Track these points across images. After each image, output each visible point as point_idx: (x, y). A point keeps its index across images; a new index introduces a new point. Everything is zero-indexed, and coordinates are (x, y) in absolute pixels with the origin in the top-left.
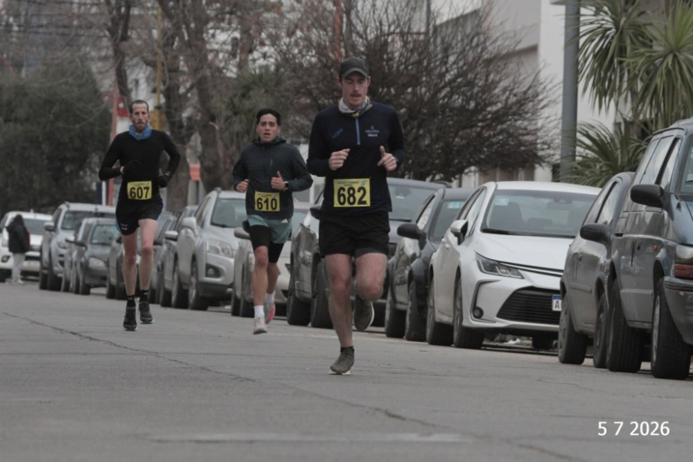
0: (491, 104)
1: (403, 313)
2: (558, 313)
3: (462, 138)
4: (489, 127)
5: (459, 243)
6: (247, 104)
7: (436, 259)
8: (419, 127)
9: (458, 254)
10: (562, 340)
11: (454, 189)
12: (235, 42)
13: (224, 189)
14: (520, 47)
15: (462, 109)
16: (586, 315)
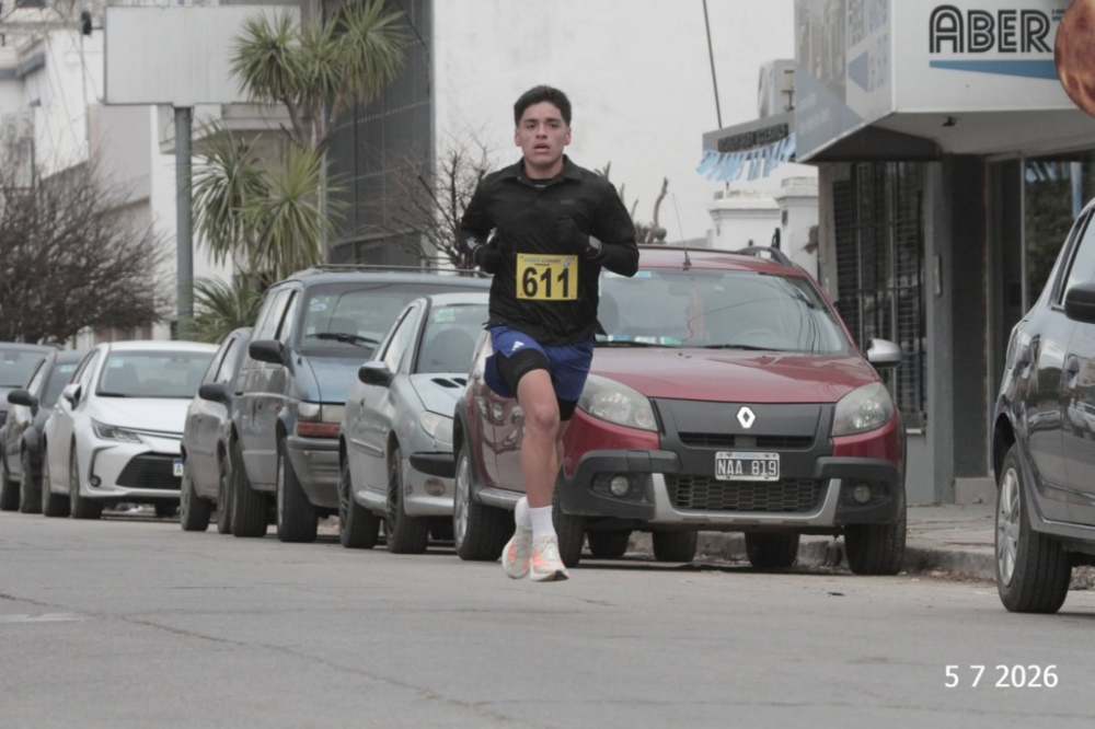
0: (103, 260)
1: (17, 484)
2: (179, 479)
3: (74, 297)
4: (102, 284)
5: (74, 408)
7: (49, 427)
8: (28, 287)
9: (71, 421)
10: (184, 507)
11: (68, 351)
14: (131, 199)
15: (73, 268)
16: (208, 479)
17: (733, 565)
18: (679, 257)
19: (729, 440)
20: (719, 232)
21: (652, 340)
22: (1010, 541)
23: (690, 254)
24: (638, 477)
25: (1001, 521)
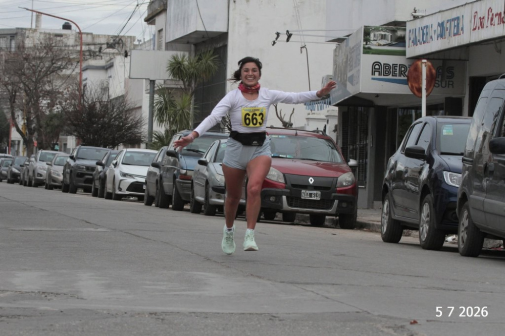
0: (127, 124)
1: (97, 189)
2: (145, 190)
3: (118, 134)
4: (126, 131)
5: (115, 167)
6: (52, 123)
7: (107, 173)
8: (105, 131)
9: (114, 171)
10: (145, 198)
11: (115, 150)
12: (48, 104)
13: (44, 149)
14: (136, 106)
15: (118, 125)
16: (153, 191)
17: (306, 224)
18: (293, 132)
19: (306, 187)
20: (308, 125)
21: (285, 156)
22: (385, 221)
23: (297, 131)
24: (278, 197)
25: (383, 215)
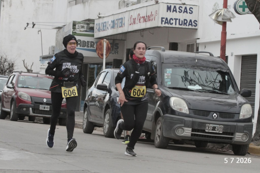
17: (40, 122)
18: (36, 75)
19: (42, 103)
20: (41, 71)
21: (31, 87)
22: (85, 122)
23: (38, 75)
24: (28, 108)
25: (84, 119)
